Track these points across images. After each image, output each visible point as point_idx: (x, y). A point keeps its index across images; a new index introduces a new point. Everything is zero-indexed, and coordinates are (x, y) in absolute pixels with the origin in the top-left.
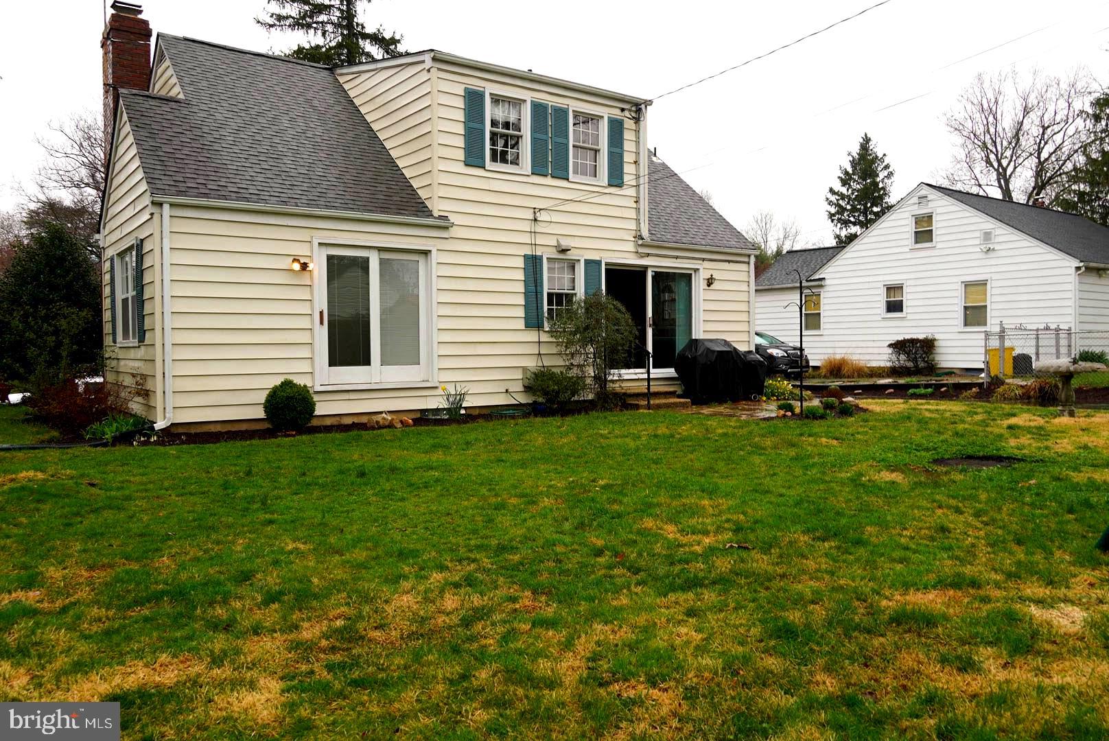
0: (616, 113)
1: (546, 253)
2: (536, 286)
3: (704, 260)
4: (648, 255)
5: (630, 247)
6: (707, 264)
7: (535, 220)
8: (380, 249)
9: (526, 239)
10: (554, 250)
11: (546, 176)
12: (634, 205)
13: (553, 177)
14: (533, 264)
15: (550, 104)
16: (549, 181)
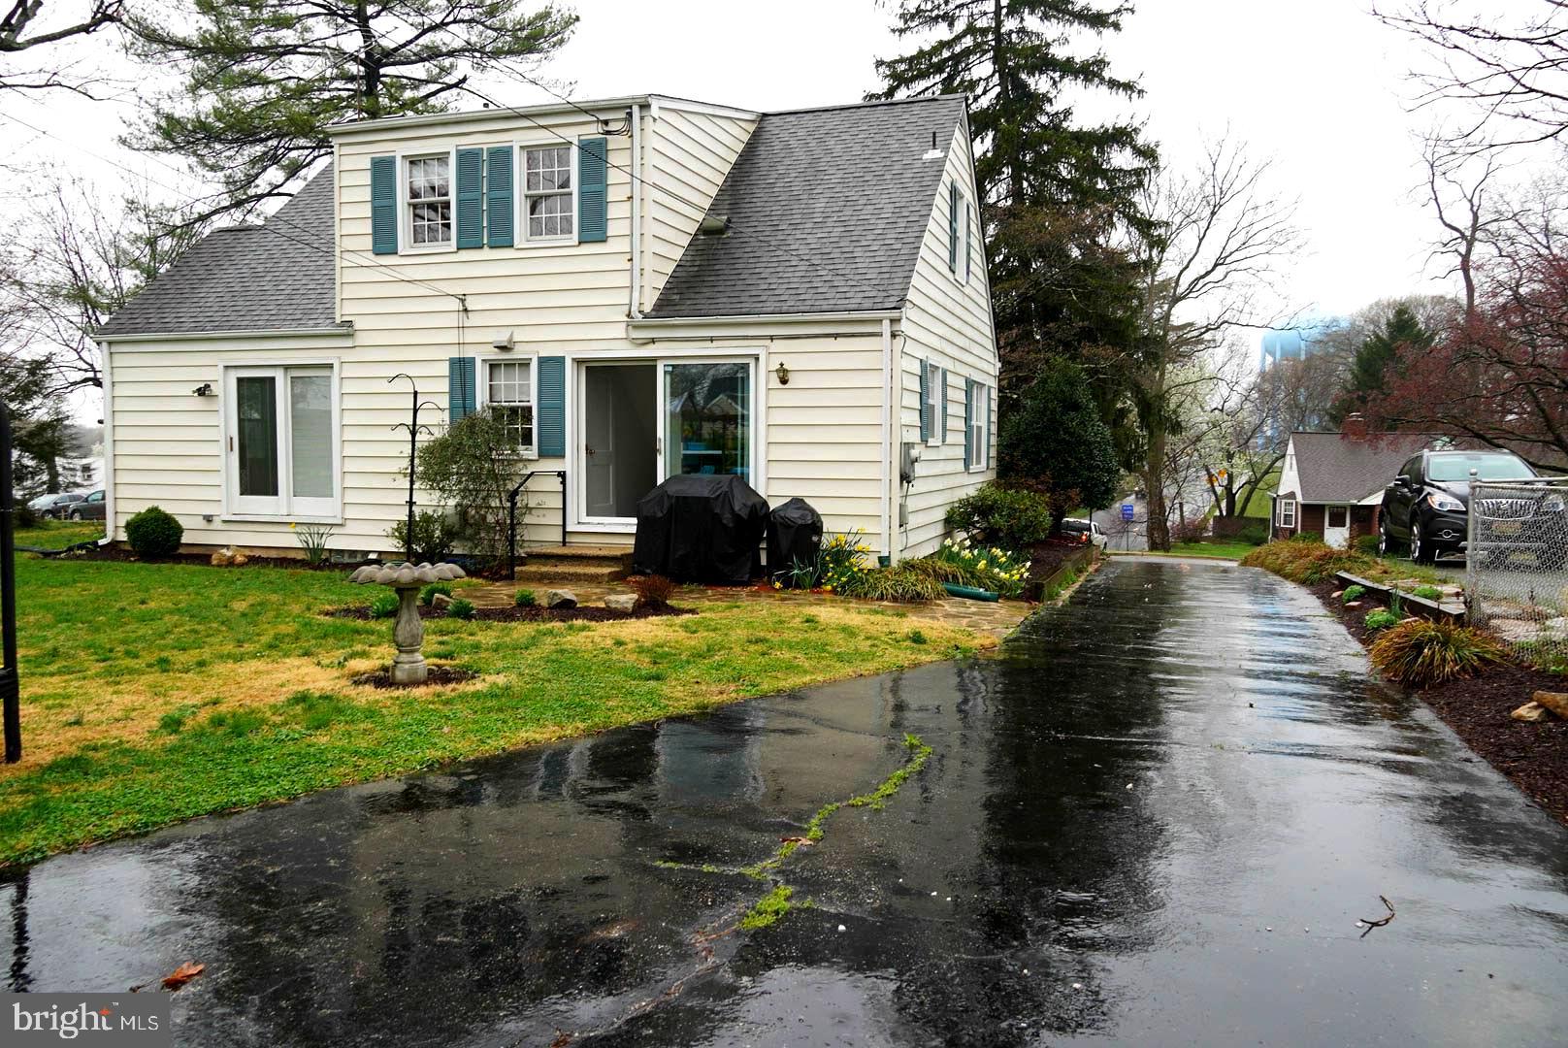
0: (592, 131)
1: (480, 355)
2: (464, 400)
3: (772, 338)
4: (653, 341)
5: (620, 331)
6: (778, 346)
7: (466, 310)
8: (287, 367)
9: (452, 337)
10: (491, 348)
11: (482, 248)
12: (628, 265)
13: (491, 247)
14: (461, 370)
15: (485, 147)
16: (486, 253)
